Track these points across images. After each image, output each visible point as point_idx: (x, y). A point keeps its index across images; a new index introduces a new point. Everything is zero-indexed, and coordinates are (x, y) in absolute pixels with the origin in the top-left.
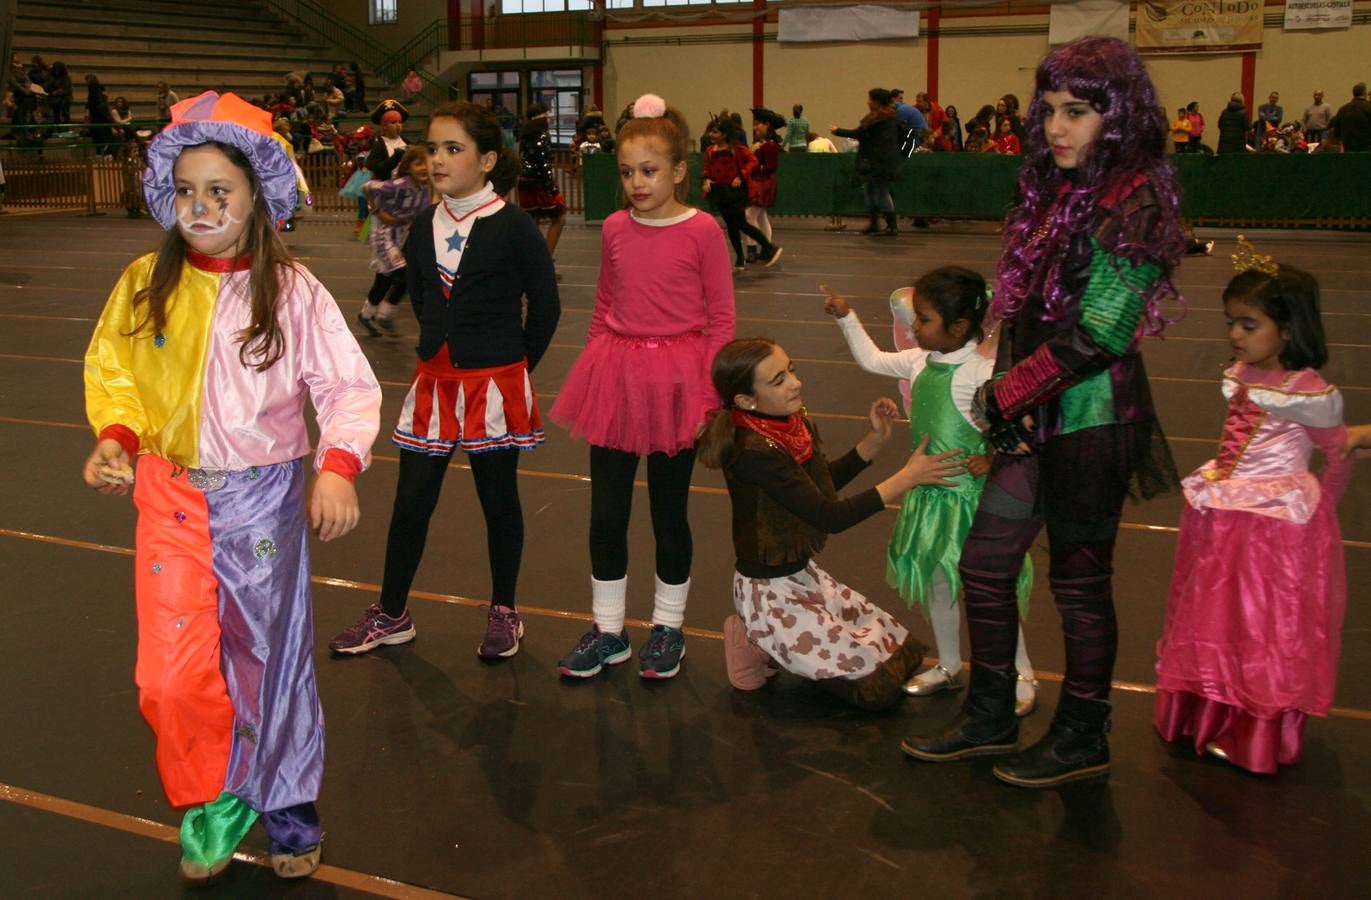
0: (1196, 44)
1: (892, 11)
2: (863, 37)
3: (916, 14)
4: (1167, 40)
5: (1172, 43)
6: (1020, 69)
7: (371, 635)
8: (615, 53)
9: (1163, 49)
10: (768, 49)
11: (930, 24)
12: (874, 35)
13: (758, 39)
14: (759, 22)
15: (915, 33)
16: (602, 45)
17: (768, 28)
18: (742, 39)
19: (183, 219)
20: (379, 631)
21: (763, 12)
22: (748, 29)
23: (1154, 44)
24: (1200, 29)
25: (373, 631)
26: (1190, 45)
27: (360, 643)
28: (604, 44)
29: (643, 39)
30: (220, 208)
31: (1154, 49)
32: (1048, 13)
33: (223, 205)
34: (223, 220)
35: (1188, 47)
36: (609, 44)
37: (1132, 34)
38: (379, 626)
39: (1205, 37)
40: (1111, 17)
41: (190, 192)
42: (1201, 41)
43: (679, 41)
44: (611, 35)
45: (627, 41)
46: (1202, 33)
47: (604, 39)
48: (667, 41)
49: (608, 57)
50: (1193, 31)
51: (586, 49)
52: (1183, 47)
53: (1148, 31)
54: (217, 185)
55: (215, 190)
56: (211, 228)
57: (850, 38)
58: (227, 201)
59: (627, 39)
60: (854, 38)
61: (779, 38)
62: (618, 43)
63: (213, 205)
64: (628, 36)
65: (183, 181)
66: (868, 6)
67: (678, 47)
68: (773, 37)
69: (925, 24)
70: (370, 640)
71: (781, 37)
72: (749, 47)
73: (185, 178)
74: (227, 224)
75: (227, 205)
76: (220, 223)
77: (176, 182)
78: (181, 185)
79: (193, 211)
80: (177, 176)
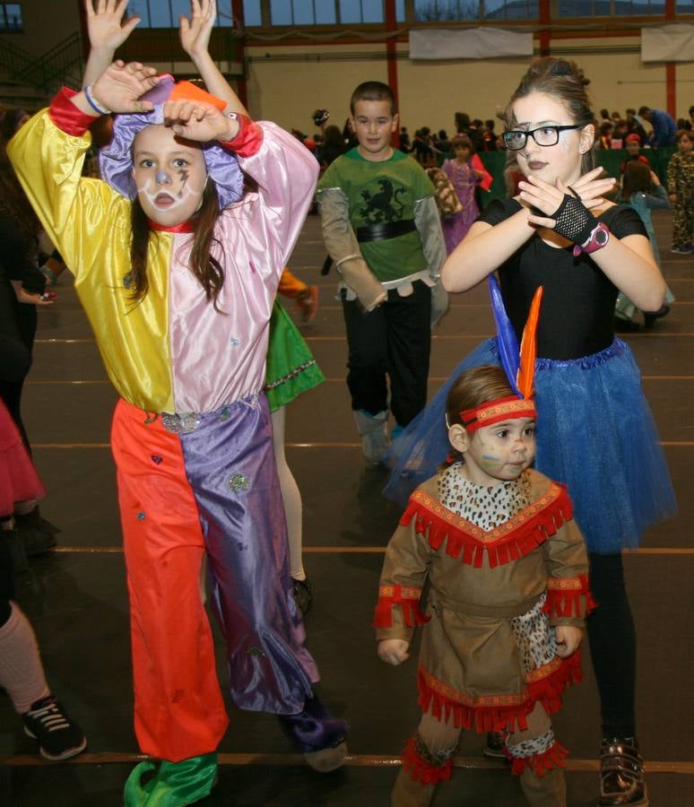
1: (509, 33)
2: (486, 56)
3: (531, 36)
6: (619, 83)
8: (257, 69)
10: (401, 66)
11: (542, 44)
12: (495, 54)
13: (392, 57)
14: (391, 42)
15: (530, 51)
16: (244, 62)
17: (400, 47)
18: (376, 57)
19: (149, 191)
21: (395, 33)
22: (382, 48)
28: (246, 60)
29: (284, 56)
30: (182, 180)
32: (639, 34)
33: (185, 177)
34: (183, 191)
36: (251, 60)
40: (690, 39)
41: (154, 165)
43: (318, 58)
44: (252, 51)
45: (268, 58)
47: (245, 56)
48: (306, 58)
49: (251, 74)
51: (233, 65)
54: (178, 157)
55: (178, 162)
56: (174, 200)
57: (473, 56)
58: (188, 174)
59: (268, 56)
60: (479, 57)
62: (259, 59)
63: (176, 177)
64: (271, 53)
65: (145, 153)
66: (488, 29)
67: (317, 64)
68: (405, 55)
69: (538, 44)
71: (412, 56)
72: (384, 64)
73: (146, 150)
74: (186, 196)
75: (187, 177)
76: (180, 194)
77: (137, 155)
78: (144, 157)
79: (157, 181)
80: (139, 149)
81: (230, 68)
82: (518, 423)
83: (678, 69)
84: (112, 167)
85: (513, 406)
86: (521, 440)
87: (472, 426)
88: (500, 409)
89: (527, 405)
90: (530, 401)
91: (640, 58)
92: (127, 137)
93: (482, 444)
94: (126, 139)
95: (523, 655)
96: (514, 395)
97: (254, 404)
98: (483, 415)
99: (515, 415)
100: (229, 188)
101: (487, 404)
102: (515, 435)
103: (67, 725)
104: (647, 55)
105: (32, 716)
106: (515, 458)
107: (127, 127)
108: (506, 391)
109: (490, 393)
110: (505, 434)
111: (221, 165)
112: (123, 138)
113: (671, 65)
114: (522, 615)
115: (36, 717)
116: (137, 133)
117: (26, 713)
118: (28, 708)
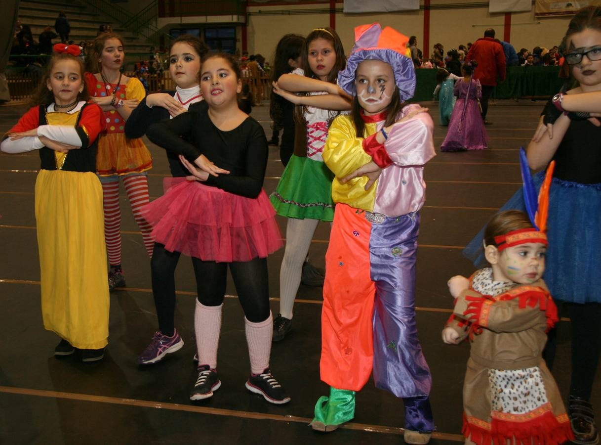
0: (568, 11)
2: (390, 10)
4: (552, 9)
5: (555, 10)
6: (473, 26)
7: (160, 350)
8: (253, 19)
9: (550, 13)
10: (338, 17)
11: (425, 3)
12: (396, 9)
13: (333, 12)
14: (333, 3)
15: (418, 8)
16: (247, 15)
17: (338, 6)
18: (323, 11)
19: (363, 96)
20: (164, 346)
22: (327, 6)
23: (545, 11)
24: (570, 2)
25: (161, 347)
26: (564, 11)
27: (155, 356)
29: (269, 12)
30: (381, 91)
31: (544, 14)
33: (383, 90)
35: (564, 12)
36: (250, 14)
37: (534, 6)
38: (164, 343)
39: (573, 7)
41: (367, 82)
42: (570, 9)
43: (289, 13)
44: (251, 9)
45: (260, 13)
46: (571, 5)
47: (247, 12)
48: (282, 13)
49: (250, 21)
50: (566, 4)
51: (240, 17)
52: (561, 12)
53: (542, 4)
54: (380, 78)
55: (379, 80)
56: (376, 101)
57: (382, 11)
58: (385, 87)
59: (260, 11)
60: (385, 11)
61: (344, 11)
62: (255, 14)
63: (379, 89)
65: (362, 76)
67: (289, 16)
68: (341, 11)
69: (423, 3)
70: (161, 353)
71: (345, 11)
72: (327, 16)
73: (363, 74)
74: (384, 99)
75: (384, 89)
76: (381, 98)
77: (358, 77)
78: (362, 78)
79: (368, 92)
80: (359, 73)
81: (238, 19)
82: (534, 246)
83: (513, 16)
84: (344, 80)
85: (532, 235)
86: (536, 259)
87: (501, 246)
88: (522, 236)
89: (541, 235)
90: (543, 234)
91: (488, 10)
92: (354, 67)
93: (508, 259)
94: (353, 68)
95: (493, 397)
96: (533, 228)
97: (413, 218)
98: (510, 239)
99: (533, 241)
100: (407, 93)
101: (512, 232)
102: (532, 255)
103: (279, 386)
104: (492, 9)
105: (263, 377)
106: (530, 270)
107: (354, 62)
108: (528, 225)
109: (515, 226)
110: (526, 253)
111: (404, 80)
112: (351, 67)
113: (508, 15)
114: (499, 370)
115: (264, 378)
116: (359, 64)
117: (260, 375)
118: (262, 371)
